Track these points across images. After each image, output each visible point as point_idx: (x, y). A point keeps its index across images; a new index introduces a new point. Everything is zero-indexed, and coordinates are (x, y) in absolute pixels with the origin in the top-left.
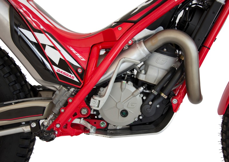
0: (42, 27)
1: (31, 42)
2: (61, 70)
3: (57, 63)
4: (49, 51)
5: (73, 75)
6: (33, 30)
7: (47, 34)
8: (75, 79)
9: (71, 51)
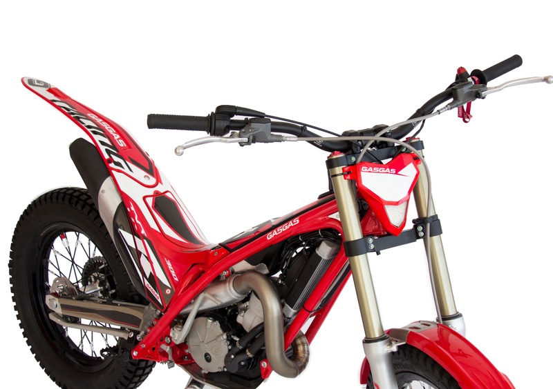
0: (143, 232)
1: (128, 246)
2: (150, 286)
3: (148, 277)
4: (143, 260)
5: (158, 295)
6: (135, 233)
7: (145, 241)
8: (159, 300)
9: (167, 266)
